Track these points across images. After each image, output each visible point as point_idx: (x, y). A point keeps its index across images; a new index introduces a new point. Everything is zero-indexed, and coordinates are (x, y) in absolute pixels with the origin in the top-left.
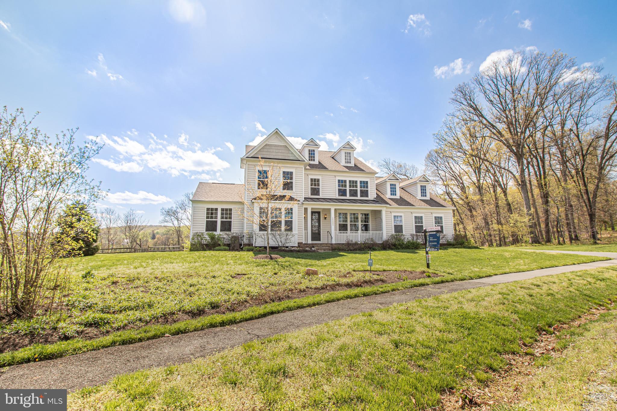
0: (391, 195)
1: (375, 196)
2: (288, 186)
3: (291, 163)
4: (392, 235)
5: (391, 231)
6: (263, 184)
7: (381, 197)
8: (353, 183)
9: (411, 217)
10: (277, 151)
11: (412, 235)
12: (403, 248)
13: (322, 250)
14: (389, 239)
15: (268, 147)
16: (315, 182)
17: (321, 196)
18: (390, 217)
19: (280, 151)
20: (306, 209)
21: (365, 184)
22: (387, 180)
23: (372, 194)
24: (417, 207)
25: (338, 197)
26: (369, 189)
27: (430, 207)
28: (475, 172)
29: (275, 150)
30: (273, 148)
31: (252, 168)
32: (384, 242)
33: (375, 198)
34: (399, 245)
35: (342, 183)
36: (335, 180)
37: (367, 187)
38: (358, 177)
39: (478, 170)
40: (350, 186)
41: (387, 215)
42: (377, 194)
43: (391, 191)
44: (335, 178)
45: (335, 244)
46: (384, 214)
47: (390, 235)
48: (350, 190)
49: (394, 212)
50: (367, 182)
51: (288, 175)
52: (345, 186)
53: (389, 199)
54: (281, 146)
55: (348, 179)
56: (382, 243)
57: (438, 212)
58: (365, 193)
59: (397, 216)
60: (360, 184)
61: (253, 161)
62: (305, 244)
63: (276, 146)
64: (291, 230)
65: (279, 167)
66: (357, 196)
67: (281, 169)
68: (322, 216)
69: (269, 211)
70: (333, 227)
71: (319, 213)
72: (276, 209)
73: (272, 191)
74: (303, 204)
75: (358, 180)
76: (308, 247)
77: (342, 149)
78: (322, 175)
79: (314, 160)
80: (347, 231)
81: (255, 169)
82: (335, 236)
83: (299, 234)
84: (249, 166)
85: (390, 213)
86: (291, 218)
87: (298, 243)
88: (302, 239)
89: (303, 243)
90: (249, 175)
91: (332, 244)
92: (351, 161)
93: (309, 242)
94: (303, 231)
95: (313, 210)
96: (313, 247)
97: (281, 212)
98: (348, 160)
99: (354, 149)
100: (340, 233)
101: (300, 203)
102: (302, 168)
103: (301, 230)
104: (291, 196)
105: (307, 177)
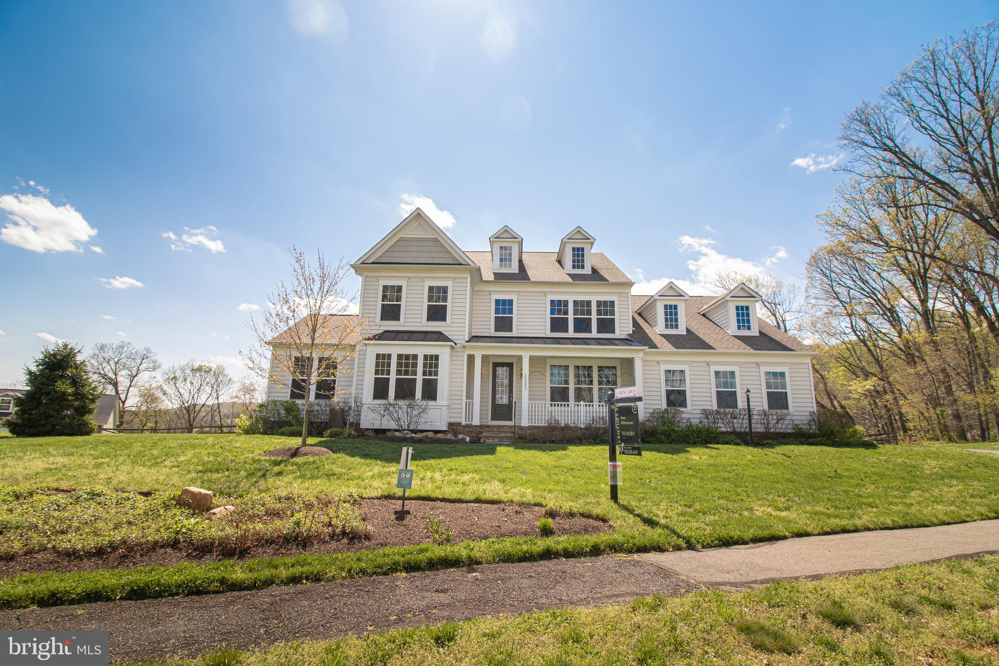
0: (666, 327)
1: (630, 330)
2: (437, 313)
3: (445, 271)
4: (654, 412)
5: (658, 402)
6: (391, 312)
7: (642, 332)
8: (583, 306)
9: (707, 373)
11: (706, 413)
12: (673, 441)
14: (648, 421)
15: (403, 243)
16: (504, 307)
17: (515, 333)
18: (658, 372)
19: (426, 249)
20: (471, 359)
21: (607, 307)
22: (657, 297)
23: (623, 328)
24: (720, 350)
25: (549, 334)
26: (616, 317)
27: (752, 351)
28: (914, 284)
30: (413, 243)
31: (373, 283)
33: (628, 334)
34: (664, 433)
35: (558, 306)
36: (544, 302)
37: (613, 313)
38: (594, 295)
39: (920, 280)
41: (647, 368)
42: (634, 326)
43: (666, 320)
44: (544, 298)
45: (530, 428)
46: (638, 366)
47: (651, 411)
48: (576, 320)
49: (665, 362)
50: (612, 303)
51: (438, 294)
53: (661, 335)
54: (428, 240)
55: (571, 299)
57: (773, 362)
58: (607, 325)
59: (674, 371)
60: (598, 306)
61: (375, 270)
62: (467, 426)
63: (418, 239)
64: (434, 398)
65: (422, 278)
66: (590, 332)
67: (426, 283)
68: (517, 371)
69: (394, 362)
70: (525, 393)
71: (510, 365)
72: (407, 357)
73: (406, 324)
74: (464, 347)
75: (594, 299)
76: (472, 432)
77: (566, 242)
78: (519, 292)
79: (510, 266)
80: (566, 403)
81: (377, 283)
82: (530, 411)
83: (452, 406)
84: (367, 279)
85: (655, 364)
86: (436, 374)
87: (451, 425)
88: (459, 415)
89: (463, 424)
90: (366, 295)
91: (522, 428)
92: (585, 264)
93: (476, 422)
94: (464, 400)
95: (485, 358)
96: (481, 433)
97: (416, 363)
98: (578, 261)
99: (592, 240)
100: (551, 405)
101: (458, 346)
102: (466, 278)
103: (460, 398)
104: (440, 333)
105: (489, 297)
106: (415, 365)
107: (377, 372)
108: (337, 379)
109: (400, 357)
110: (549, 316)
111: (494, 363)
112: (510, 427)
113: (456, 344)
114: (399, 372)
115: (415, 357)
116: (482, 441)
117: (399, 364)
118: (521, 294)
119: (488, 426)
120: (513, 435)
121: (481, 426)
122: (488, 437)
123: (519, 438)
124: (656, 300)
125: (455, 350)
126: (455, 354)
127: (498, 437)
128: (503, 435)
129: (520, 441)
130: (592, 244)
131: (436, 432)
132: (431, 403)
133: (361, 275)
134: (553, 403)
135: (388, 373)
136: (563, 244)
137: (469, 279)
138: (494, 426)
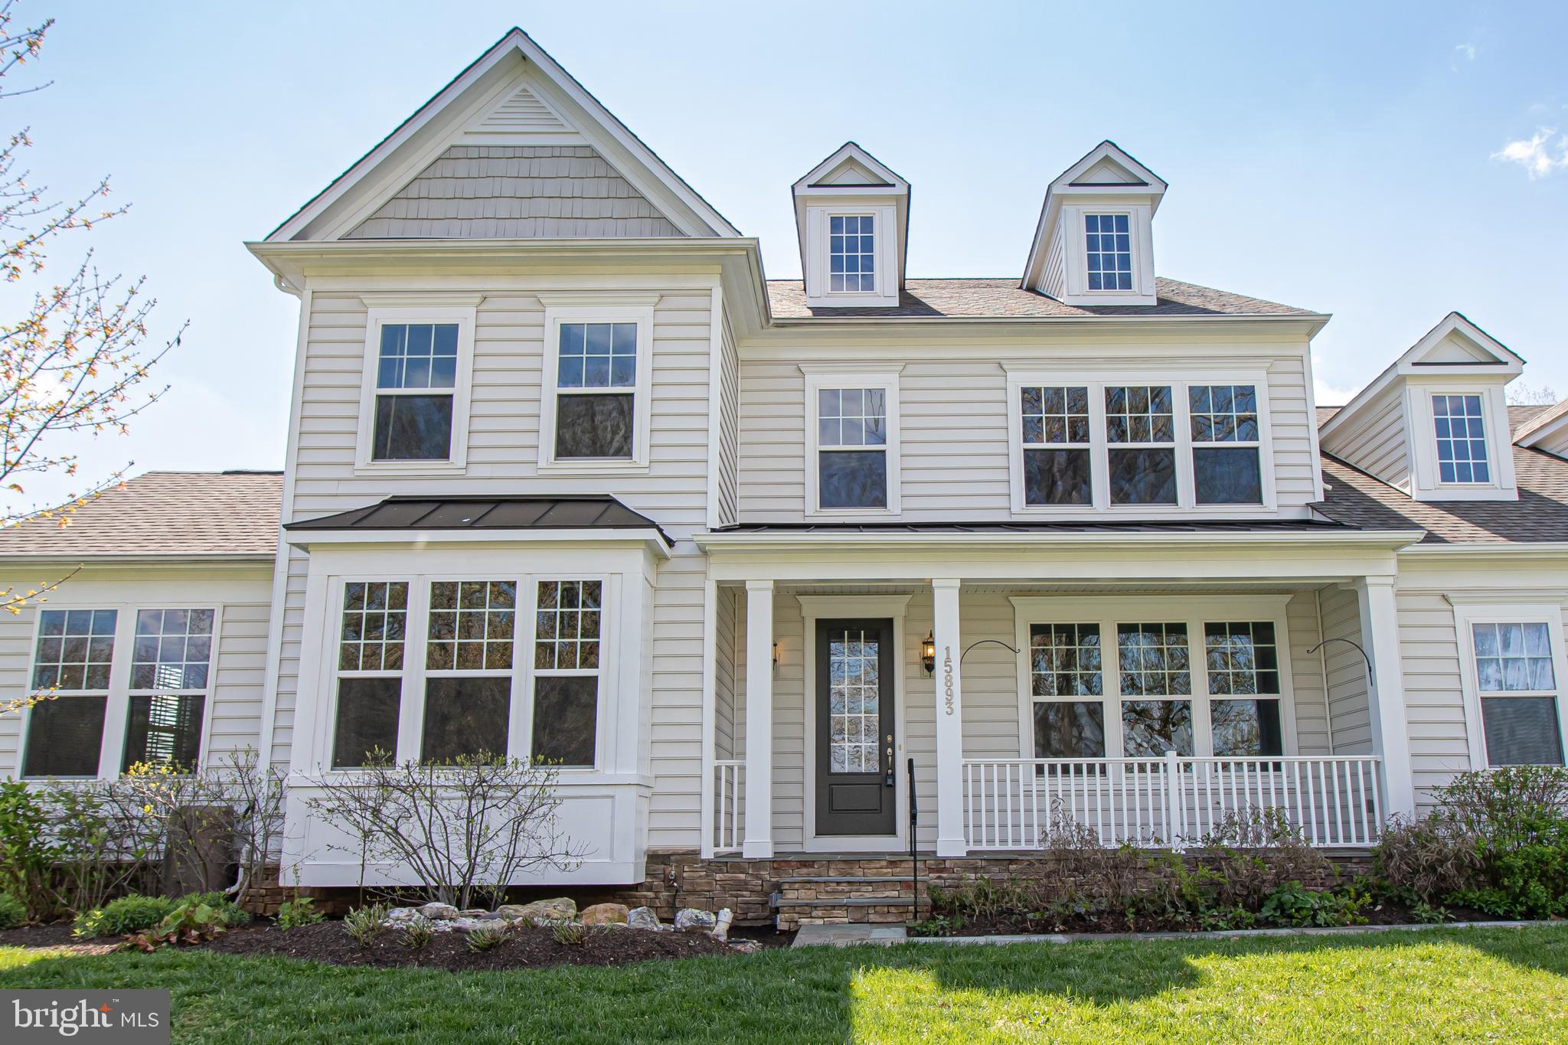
0: (1446, 475)
1: (1318, 492)
2: (595, 426)
3: (625, 262)
4: (1465, 786)
5: (1459, 748)
6: (413, 426)
7: (1364, 498)
8: (1139, 409)
10: (525, 188)
13: (842, 917)
14: (1435, 819)
15: (462, 168)
16: (853, 416)
17: (895, 509)
18: (1446, 634)
19: (550, 188)
20: (732, 598)
21: (1226, 409)
22: (1405, 369)
23: (1291, 482)
25: (1020, 509)
26: (1265, 444)
29: (508, 187)
30: (499, 167)
31: (344, 319)
32: (1388, 839)
33: (1313, 507)
35: (1052, 411)
36: (999, 395)
37: (1250, 432)
38: (1176, 366)
40: (1116, 428)
41: (1410, 618)
42: (1327, 477)
43: (1443, 450)
44: (999, 382)
45: (974, 861)
46: (1380, 610)
47: (1446, 781)
48: (1118, 460)
49: (1472, 595)
50: (1246, 394)
51: (599, 351)
52: (1080, 430)
54: (556, 153)
55: (1096, 384)
56: (1375, 855)
59: (1507, 629)
60: (1194, 407)
62: (722, 863)
63: (517, 154)
64: (584, 755)
65: (532, 293)
66: (1173, 500)
67: (551, 312)
68: (907, 649)
69: (418, 613)
70: (949, 728)
71: (879, 631)
72: (473, 593)
73: (475, 471)
74: (704, 552)
75: (1179, 383)
76: (742, 886)
77: (1062, 198)
78: (908, 362)
79: (869, 284)
80: (1097, 761)
81: (358, 319)
82: (971, 796)
83: (661, 786)
84: (322, 304)
85: (1435, 602)
86: (590, 655)
87: (656, 859)
88: (689, 821)
89: (708, 854)
90: (315, 364)
91: (940, 865)
92: (1134, 271)
93: (758, 844)
94: (710, 761)
95: (787, 596)
96: (778, 888)
97: (510, 619)
98: (1109, 262)
99: (1153, 189)
100: (1040, 770)
101: (681, 549)
102: (708, 292)
103: (691, 751)
104: (607, 501)
105: (796, 383)
106: (505, 626)
107: (348, 660)
108: (208, 692)
109: (443, 593)
110: (1017, 447)
111: (820, 623)
112: (894, 860)
113: (670, 543)
114: (438, 656)
115: (505, 592)
116: (782, 925)
117: (440, 625)
118: (912, 369)
119: (806, 862)
120: (908, 897)
121: (779, 862)
122: (807, 909)
123: (936, 907)
124: (1401, 380)
125: (667, 567)
126: (666, 582)
127: (847, 907)
128: (866, 895)
129: (942, 920)
130: (1155, 200)
131: (586, 895)
132: (568, 775)
133: (294, 289)
134: (1046, 761)
135: (396, 663)
136: (1052, 204)
137: (718, 294)
138: (830, 860)
